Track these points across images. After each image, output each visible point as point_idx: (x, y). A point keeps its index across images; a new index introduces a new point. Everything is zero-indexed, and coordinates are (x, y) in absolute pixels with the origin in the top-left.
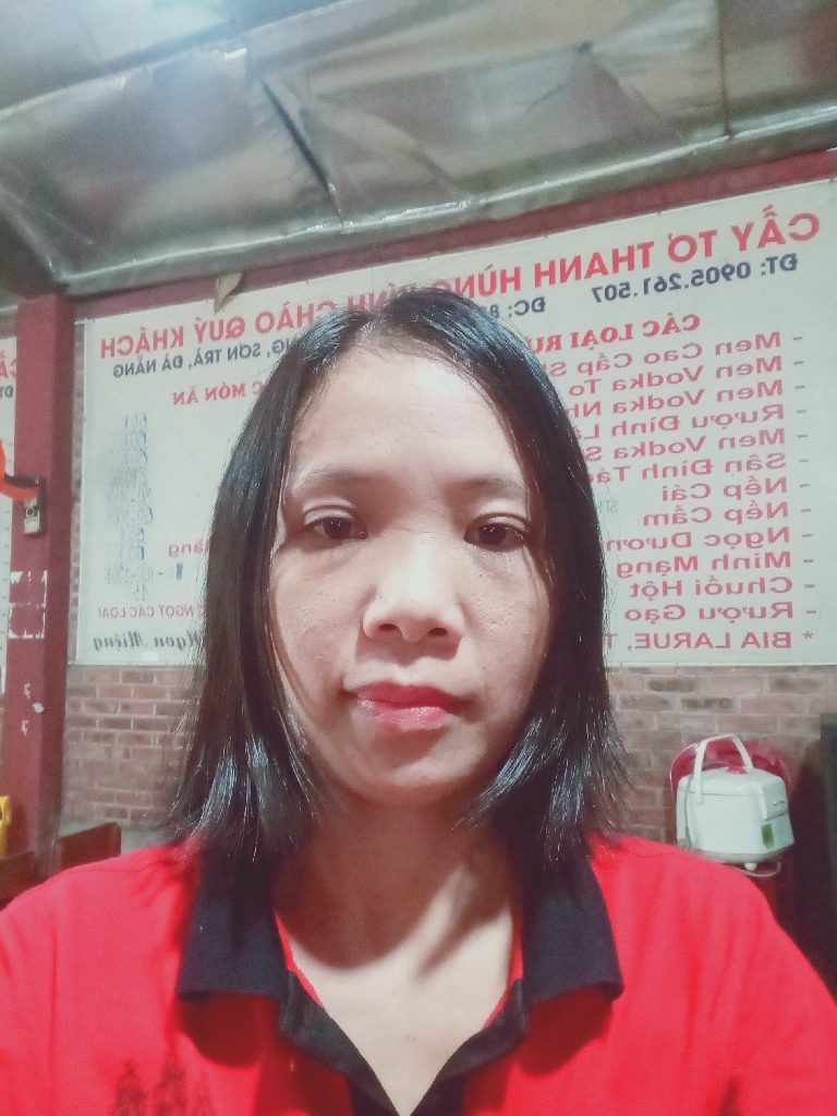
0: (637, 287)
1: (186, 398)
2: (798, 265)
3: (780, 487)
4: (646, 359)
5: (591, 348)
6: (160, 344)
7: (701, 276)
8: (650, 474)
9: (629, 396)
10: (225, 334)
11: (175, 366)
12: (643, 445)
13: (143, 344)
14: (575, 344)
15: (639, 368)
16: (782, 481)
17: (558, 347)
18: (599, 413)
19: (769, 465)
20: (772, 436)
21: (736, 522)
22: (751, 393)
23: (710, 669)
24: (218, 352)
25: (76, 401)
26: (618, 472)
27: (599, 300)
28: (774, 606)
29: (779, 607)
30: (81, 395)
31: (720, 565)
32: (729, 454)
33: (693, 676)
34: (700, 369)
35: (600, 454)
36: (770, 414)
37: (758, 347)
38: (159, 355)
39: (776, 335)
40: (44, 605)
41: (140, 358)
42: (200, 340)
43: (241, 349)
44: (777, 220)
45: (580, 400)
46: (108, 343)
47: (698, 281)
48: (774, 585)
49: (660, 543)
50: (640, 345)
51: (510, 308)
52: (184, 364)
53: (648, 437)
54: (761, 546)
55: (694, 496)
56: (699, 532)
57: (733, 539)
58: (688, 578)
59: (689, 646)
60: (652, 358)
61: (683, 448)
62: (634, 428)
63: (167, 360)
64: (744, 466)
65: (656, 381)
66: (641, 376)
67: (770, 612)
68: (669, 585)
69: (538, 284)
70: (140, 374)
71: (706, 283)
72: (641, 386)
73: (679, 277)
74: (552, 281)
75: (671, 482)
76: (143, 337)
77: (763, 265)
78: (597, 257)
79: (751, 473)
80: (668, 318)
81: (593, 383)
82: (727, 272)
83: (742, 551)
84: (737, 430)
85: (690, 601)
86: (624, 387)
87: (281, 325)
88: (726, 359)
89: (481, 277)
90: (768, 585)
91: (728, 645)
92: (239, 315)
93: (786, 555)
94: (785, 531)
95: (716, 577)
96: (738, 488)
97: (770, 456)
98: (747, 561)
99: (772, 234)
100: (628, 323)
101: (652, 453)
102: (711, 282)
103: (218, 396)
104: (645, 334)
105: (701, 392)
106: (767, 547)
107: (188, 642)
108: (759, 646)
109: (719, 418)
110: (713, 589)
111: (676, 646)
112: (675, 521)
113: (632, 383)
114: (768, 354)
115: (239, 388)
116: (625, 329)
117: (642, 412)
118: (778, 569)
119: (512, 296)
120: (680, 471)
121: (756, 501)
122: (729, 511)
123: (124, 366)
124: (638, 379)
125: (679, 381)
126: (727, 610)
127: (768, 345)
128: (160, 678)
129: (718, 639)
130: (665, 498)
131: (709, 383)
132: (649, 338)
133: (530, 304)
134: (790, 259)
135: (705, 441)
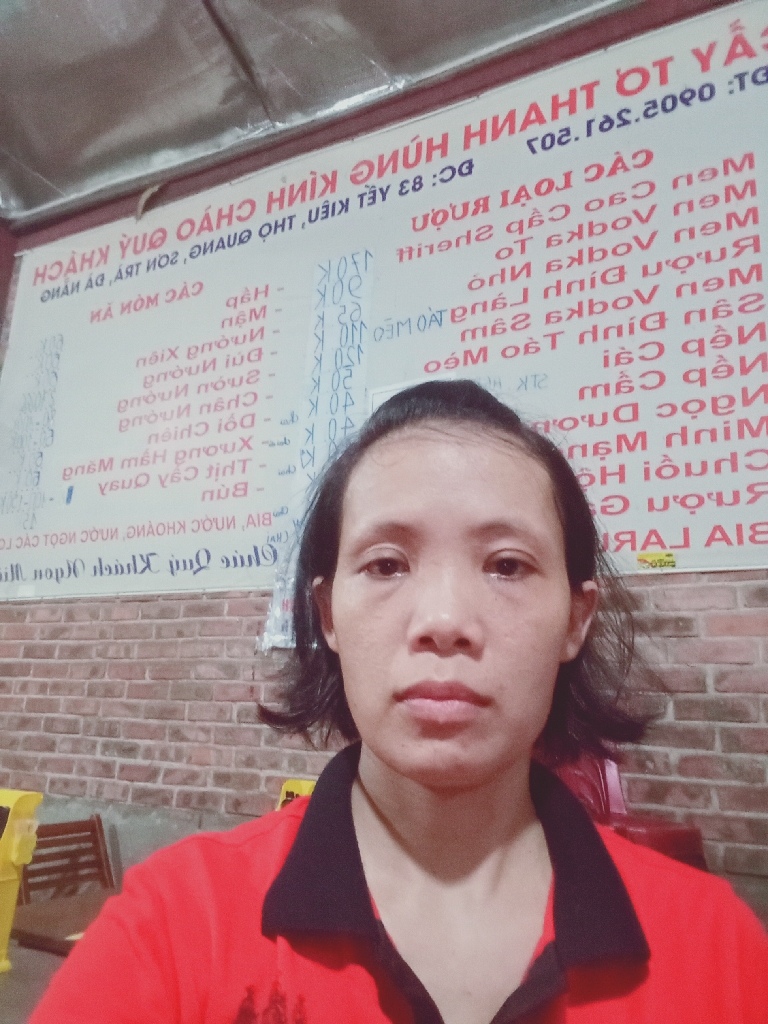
0: (578, 128)
1: (102, 314)
3: (758, 333)
4: (587, 207)
5: (523, 205)
6: (86, 265)
7: (655, 107)
8: (588, 337)
9: (566, 251)
10: (147, 245)
11: (97, 284)
12: (580, 304)
13: (71, 267)
14: (505, 203)
15: (579, 217)
17: (486, 209)
18: (528, 275)
19: (742, 309)
20: (745, 274)
21: (698, 383)
22: (718, 226)
24: (138, 265)
26: (550, 338)
27: (533, 151)
28: (750, 489)
29: (758, 489)
30: (9, 324)
31: (677, 440)
32: (690, 302)
34: (653, 208)
35: (527, 322)
36: (743, 248)
37: (726, 173)
38: (82, 277)
39: (750, 158)
41: (67, 280)
42: (123, 256)
43: (161, 258)
44: (747, 34)
45: (507, 264)
46: (41, 271)
47: (651, 112)
48: (750, 460)
49: (598, 419)
50: (582, 192)
51: (435, 176)
52: (106, 282)
53: (586, 295)
54: (732, 411)
55: (643, 358)
56: (648, 402)
57: (693, 407)
58: (634, 461)
59: (633, 548)
61: (630, 301)
62: (569, 286)
63: (90, 280)
64: (709, 314)
65: (598, 229)
66: (580, 227)
67: (745, 496)
68: (608, 471)
69: (467, 146)
70: (65, 296)
71: (661, 114)
72: (580, 236)
73: (628, 111)
74: (483, 141)
75: (614, 345)
76: (73, 261)
77: (730, 83)
78: (534, 107)
79: (719, 321)
80: (615, 158)
81: (523, 243)
82: (687, 96)
83: (707, 420)
84: (700, 272)
85: (637, 489)
86: (560, 242)
87: (202, 228)
88: (685, 193)
89: (406, 150)
90: (742, 461)
91: (686, 544)
92: (161, 226)
93: (766, 420)
94: (764, 389)
95: (671, 456)
96: (701, 342)
97: (742, 299)
98: (713, 432)
99: (740, 47)
100: (566, 171)
101: (591, 312)
102: (665, 109)
103: (132, 309)
104: (587, 180)
105: (653, 235)
106: (740, 411)
107: (66, 574)
108: (729, 542)
109: (676, 261)
110: (668, 472)
111: (618, 549)
112: (618, 391)
113: (570, 235)
114: (738, 180)
115: (153, 297)
116: (563, 178)
117: (580, 267)
118: (755, 439)
119: (438, 162)
120: (626, 330)
121: (725, 356)
122: (689, 372)
123: (51, 291)
124: (576, 231)
125: (626, 226)
126: (686, 497)
127: (738, 169)
128: (33, 615)
129: (673, 537)
130: (606, 364)
131: (665, 223)
132: (591, 183)
133: (456, 168)
134: (763, 72)
135: (658, 291)
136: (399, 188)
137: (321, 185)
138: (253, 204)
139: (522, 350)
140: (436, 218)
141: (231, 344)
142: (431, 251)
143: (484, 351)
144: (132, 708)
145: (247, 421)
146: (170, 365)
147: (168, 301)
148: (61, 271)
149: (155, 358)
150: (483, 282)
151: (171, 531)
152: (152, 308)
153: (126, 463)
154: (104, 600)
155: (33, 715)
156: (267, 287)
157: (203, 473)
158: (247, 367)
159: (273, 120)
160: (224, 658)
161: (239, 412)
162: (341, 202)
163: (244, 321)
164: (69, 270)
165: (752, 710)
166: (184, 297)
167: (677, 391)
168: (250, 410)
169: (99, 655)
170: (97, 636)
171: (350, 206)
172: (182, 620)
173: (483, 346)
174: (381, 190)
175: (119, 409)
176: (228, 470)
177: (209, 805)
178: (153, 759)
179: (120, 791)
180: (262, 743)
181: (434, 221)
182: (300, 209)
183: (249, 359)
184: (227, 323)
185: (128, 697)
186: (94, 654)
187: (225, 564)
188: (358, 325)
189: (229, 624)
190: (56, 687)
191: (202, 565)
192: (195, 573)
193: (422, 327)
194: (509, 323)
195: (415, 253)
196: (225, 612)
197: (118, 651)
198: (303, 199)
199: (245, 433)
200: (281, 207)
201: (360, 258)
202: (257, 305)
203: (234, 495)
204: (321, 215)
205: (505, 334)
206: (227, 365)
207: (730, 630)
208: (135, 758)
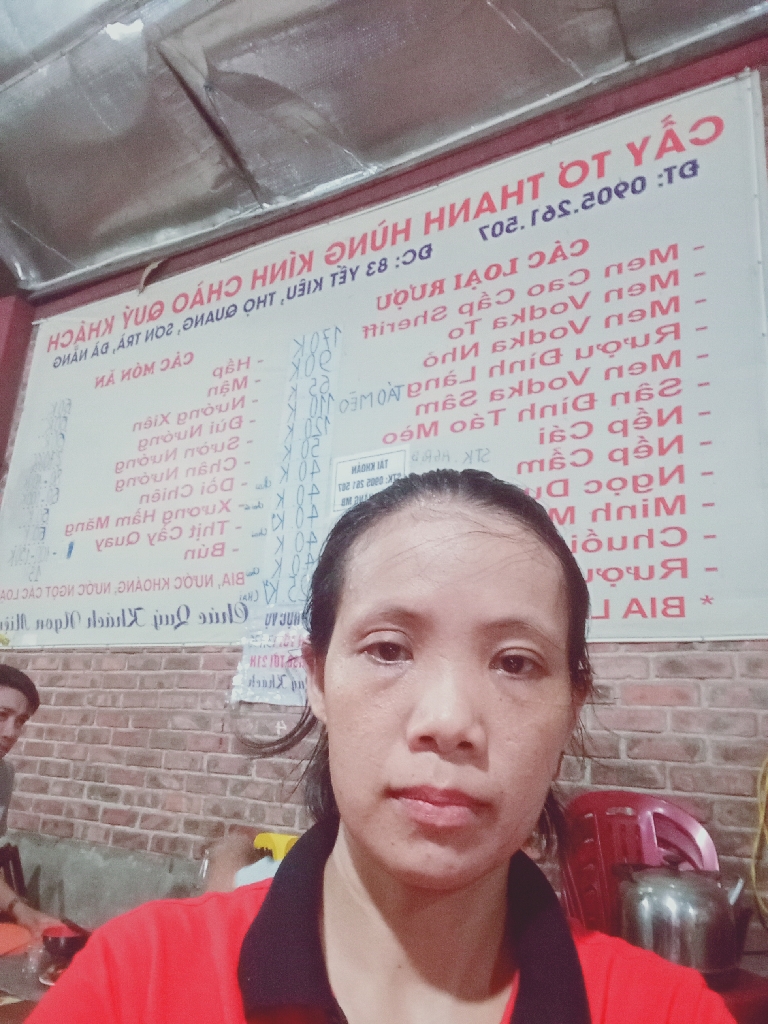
0: (524, 219)
1: (106, 380)
2: (699, 171)
3: (675, 417)
4: (531, 290)
6: (94, 334)
7: (592, 198)
8: (527, 415)
9: (510, 333)
10: (147, 317)
11: (103, 353)
12: (521, 383)
13: (81, 335)
14: (458, 286)
15: (522, 301)
16: (678, 411)
17: (441, 291)
18: (476, 354)
19: (662, 393)
20: (666, 360)
21: (622, 462)
22: (643, 314)
24: (138, 335)
25: (21, 393)
26: (493, 415)
27: (484, 237)
28: (664, 564)
29: (671, 565)
30: (26, 385)
31: (601, 515)
32: (617, 384)
34: (587, 295)
35: (474, 399)
36: (665, 334)
37: (652, 263)
38: (89, 345)
39: (674, 248)
41: (76, 348)
42: (125, 327)
43: (158, 329)
44: (678, 130)
45: (458, 343)
46: (54, 339)
47: (588, 204)
48: (664, 537)
50: (524, 279)
51: (398, 259)
52: (110, 350)
53: (526, 375)
54: (650, 491)
55: (574, 437)
56: (578, 478)
57: (617, 484)
60: (536, 290)
61: (565, 382)
62: (512, 366)
63: (96, 348)
64: (632, 397)
65: (538, 313)
66: (523, 311)
67: (660, 572)
69: (427, 232)
70: (74, 363)
71: (597, 204)
72: (522, 318)
73: (568, 202)
74: (441, 227)
75: (549, 423)
76: (82, 330)
77: (661, 176)
78: (486, 196)
79: (642, 404)
80: (555, 246)
81: (473, 323)
82: (621, 189)
83: (629, 497)
84: (626, 357)
86: (505, 324)
87: (195, 302)
88: (617, 281)
89: (374, 233)
90: (658, 538)
91: (606, 616)
92: (160, 299)
93: (681, 499)
94: (680, 469)
95: (596, 531)
96: (625, 423)
97: (663, 383)
98: (633, 509)
99: (670, 144)
100: (513, 257)
101: (530, 391)
102: (601, 202)
103: (131, 376)
104: (531, 267)
105: (587, 320)
106: (658, 490)
107: (64, 625)
108: (644, 615)
109: (606, 345)
110: (592, 546)
112: (552, 468)
113: (514, 318)
114: (662, 269)
115: (150, 366)
116: (510, 264)
117: (523, 348)
118: (670, 517)
119: (402, 245)
120: (560, 409)
121: (646, 438)
122: (615, 451)
123: (62, 357)
124: (519, 314)
125: (565, 310)
126: (606, 571)
127: (663, 260)
128: (34, 661)
130: (542, 441)
131: (596, 309)
132: (533, 269)
133: (417, 252)
134: (690, 166)
135: (590, 373)
136: (367, 269)
137: (299, 264)
138: (238, 279)
139: (469, 425)
140: (397, 298)
141: (216, 411)
142: (393, 330)
143: (435, 424)
144: (116, 755)
145: (227, 485)
146: (162, 430)
147: (162, 370)
148: (72, 337)
149: (150, 423)
150: (436, 360)
151: (157, 587)
152: (149, 375)
153: (120, 521)
154: (97, 651)
155: (30, 758)
156: (249, 358)
157: (187, 532)
158: (229, 433)
159: (261, 203)
160: (199, 710)
161: (221, 476)
162: (315, 281)
163: (228, 390)
164: (78, 339)
165: (659, 777)
166: (177, 366)
167: (603, 469)
168: (229, 474)
169: (90, 703)
170: (88, 684)
171: (324, 284)
172: (163, 672)
173: (434, 420)
174: (351, 270)
175: (118, 470)
176: (209, 530)
177: (179, 851)
178: (132, 804)
179: (103, 833)
180: (228, 793)
181: (396, 302)
182: (280, 287)
183: (231, 427)
184: (213, 391)
185: (114, 744)
186: (85, 701)
187: (202, 620)
188: (326, 397)
189: (204, 677)
190: (51, 732)
191: (183, 620)
192: (176, 628)
193: (381, 401)
194: (458, 399)
195: (378, 331)
196: (201, 666)
197: (106, 700)
198: (283, 279)
199: (225, 496)
200: (264, 284)
201: (330, 334)
202: (239, 376)
203: (212, 554)
204: (298, 293)
205: (454, 410)
206: (211, 432)
207: (642, 699)
208: (116, 801)
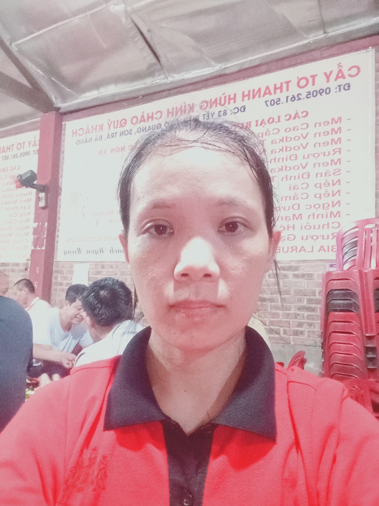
0: (283, 100)
1: (103, 152)
2: (351, 88)
3: (338, 183)
4: (285, 130)
6: (94, 131)
7: (310, 94)
8: (285, 179)
9: (278, 146)
10: (119, 126)
11: (99, 140)
12: (282, 167)
13: (88, 131)
14: (257, 125)
15: (283, 134)
16: (339, 181)
17: (250, 126)
19: (334, 174)
20: (336, 161)
21: (319, 198)
22: (328, 143)
23: (305, 261)
24: (116, 133)
25: (62, 155)
27: (267, 106)
28: (333, 234)
30: (63, 153)
31: (311, 217)
32: (317, 170)
33: (297, 265)
34: (308, 133)
36: (336, 152)
37: (332, 124)
38: (92, 136)
39: (340, 118)
40: (45, 236)
41: (86, 137)
42: (109, 129)
43: (125, 132)
44: (343, 69)
46: (75, 131)
47: (309, 96)
48: (333, 225)
49: (287, 208)
50: (284, 124)
51: (231, 111)
52: (102, 139)
53: (284, 164)
54: (328, 209)
55: (302, 188)
56: (303, 203)
57: (317, 206)
58: (298, 223)
59: (296, 252)
61: (299, 167)
62: (279, 160)
63: (96, 137)
64: (323, 175)
65: (289, 139)
66: (283, 138)
67: (331, 237)
68: (290, 226)
69: (243, 100)
70: (86, 143)
71: (312, 98)
72: (282, 140)
73: (301, 95)
74: (249, 99)
75: (293, 182)
76: (88, 128)
77: (336, 88)
78: (267, 88)
79: (326, 177)
80: (295, 112)
82: (321, 92)
83: (321, 211)
84: (322, 159)
85: (298, 232)
86: (276, 143)
87: (141, 121)
88: (318, 129)
89: (220, 98)
90: (331, 225)
91: (312, 251)
92: (124, 118)
93: (339, 212)
94: (339, 202)
95: (309, 222)
96: (320, 184)
97: (334, 170)
98: (322, 215)
99: (340, 75)
100: (279, 115)
101: (286, 170)
102: (313, 96)
103: (115, 149)
105: (307, 144)
106: (331, 209)
107: (99, 252)
108: (325, 251)
109: (314, 155)
110: (308, 227)
111: (292, 252)
112: (294, 199)
113: (279, 140)
114: (336, 126)
116: (277, 118)
117: (283, 153)
118: (335, 218)
119: (232, 105)
120: (297, 177)
121: (328, 190)
122: (316, 194)
123: (80, 140)
124: (282, 139)
125: (298, 139)
126: (313, 236)
127: (336, 123)
129: (308, 249)
130: (290, 189)
131: (311, 140)
132: (287, 121)
133: (240, 108)
134: (347, 85)
135: (308, 164)
136: (218, 114)
137: (188, 108)
138: (161, 112)
148: (83, 132)
152: (123, 152)
159: (167, 77)
167: (312, 201)
174: (211, 113)
198: (181, 114)
200: (173, 115)
